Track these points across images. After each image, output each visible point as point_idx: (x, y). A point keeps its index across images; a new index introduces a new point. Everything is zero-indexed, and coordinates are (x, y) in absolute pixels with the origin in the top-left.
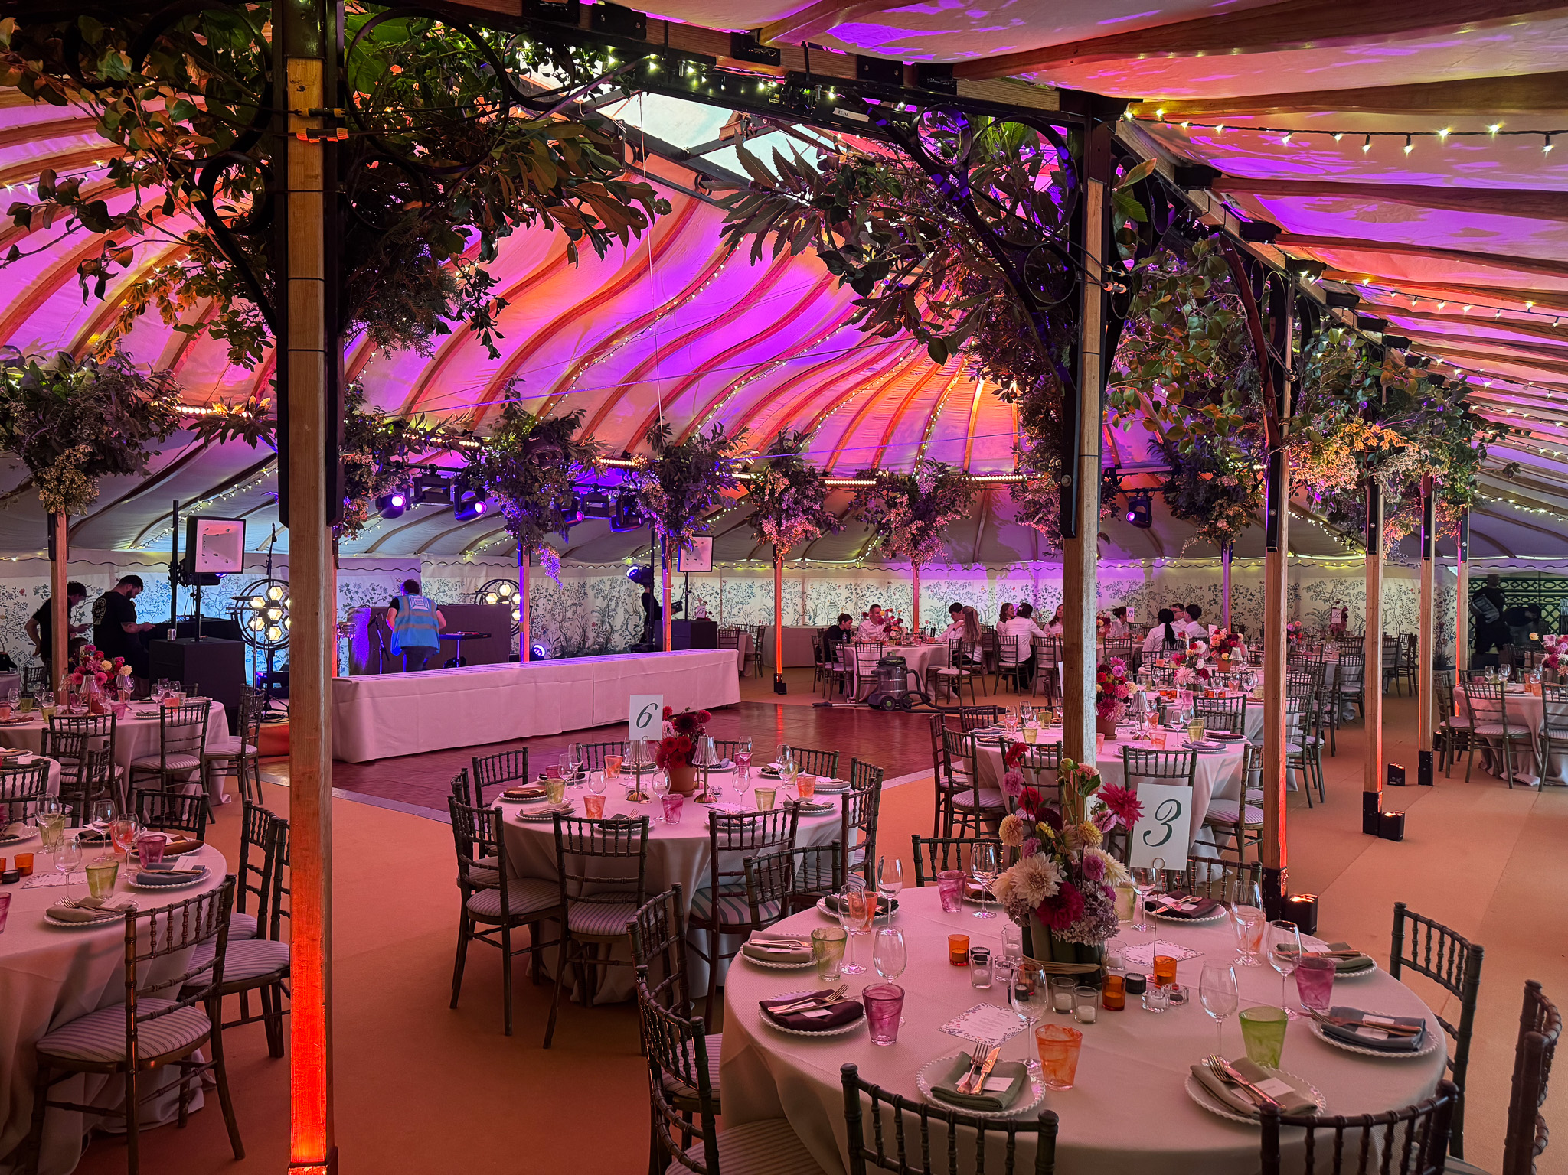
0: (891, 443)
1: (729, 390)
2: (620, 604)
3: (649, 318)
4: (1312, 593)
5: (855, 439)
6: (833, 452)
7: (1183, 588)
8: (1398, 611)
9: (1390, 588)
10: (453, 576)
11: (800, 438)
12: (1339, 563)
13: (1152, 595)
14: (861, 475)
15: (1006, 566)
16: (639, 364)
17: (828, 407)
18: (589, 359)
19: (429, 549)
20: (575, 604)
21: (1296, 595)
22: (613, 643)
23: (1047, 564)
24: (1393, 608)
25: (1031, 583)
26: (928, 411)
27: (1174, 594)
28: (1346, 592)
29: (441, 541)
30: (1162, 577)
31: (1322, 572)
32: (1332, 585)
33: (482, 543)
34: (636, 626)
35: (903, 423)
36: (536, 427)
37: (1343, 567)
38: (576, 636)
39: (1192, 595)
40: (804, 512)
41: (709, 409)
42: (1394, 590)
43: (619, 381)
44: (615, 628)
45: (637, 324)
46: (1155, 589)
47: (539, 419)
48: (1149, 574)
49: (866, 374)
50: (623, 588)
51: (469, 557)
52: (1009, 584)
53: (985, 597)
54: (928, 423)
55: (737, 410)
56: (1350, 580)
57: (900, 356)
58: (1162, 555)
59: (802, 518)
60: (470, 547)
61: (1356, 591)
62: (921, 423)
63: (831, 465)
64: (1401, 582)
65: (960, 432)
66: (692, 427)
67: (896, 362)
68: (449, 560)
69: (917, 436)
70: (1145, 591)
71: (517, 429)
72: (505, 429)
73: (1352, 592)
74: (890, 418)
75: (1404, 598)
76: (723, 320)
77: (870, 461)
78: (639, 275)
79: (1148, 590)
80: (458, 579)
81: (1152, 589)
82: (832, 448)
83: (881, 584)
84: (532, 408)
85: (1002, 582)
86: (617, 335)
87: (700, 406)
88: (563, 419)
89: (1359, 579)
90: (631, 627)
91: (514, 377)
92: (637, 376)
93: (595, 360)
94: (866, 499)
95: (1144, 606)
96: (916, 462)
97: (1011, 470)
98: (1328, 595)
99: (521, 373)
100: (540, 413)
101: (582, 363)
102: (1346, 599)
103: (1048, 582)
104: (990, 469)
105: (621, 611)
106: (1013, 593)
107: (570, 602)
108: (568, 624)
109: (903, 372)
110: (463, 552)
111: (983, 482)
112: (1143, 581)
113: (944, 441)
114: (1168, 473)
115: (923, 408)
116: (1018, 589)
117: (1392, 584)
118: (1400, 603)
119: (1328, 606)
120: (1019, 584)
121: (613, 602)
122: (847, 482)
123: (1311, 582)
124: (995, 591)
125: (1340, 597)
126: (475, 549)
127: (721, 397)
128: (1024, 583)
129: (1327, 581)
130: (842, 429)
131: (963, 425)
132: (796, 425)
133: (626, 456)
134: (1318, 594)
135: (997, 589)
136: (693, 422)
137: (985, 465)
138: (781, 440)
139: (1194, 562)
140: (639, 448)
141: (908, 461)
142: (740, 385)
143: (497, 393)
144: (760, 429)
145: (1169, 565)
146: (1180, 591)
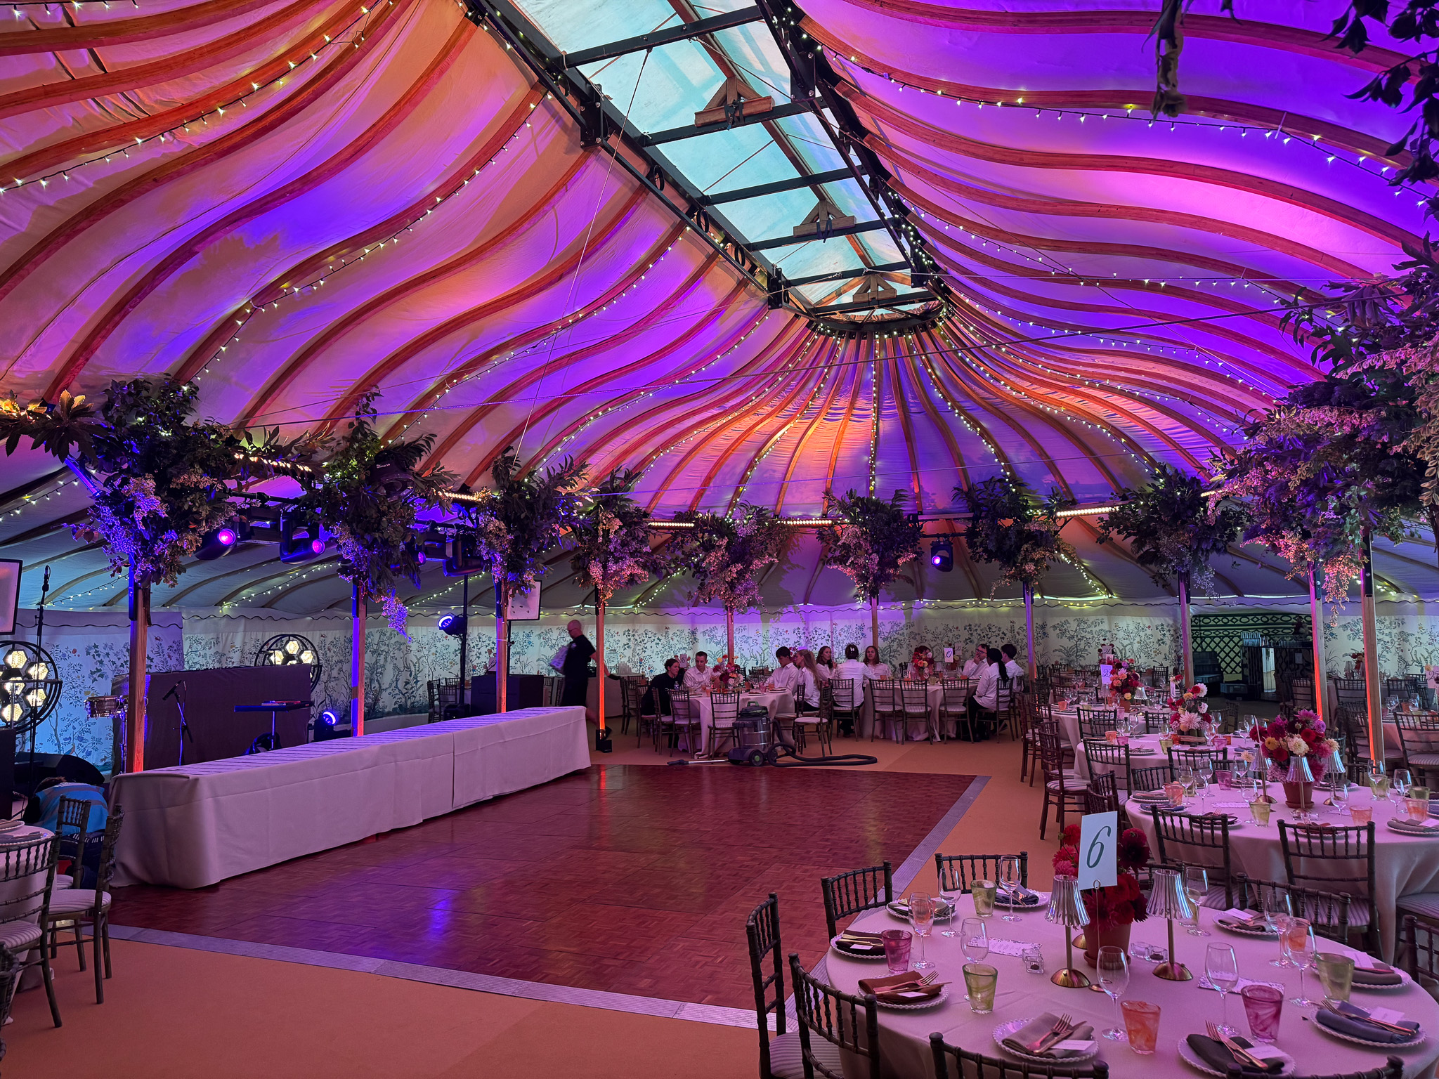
0: (711, 485)
1: (583, 421)
2: (389, 659)
3: (543, 331)
4: (1058, 631)
5: (679, 480)
6: (657, 493)
7: (941, 628)
8: (1136, 646)
9: (1128, 625)
10: (206, 631)
11: (630, 477)
12: (1081, 603)
13: (913, 636)
14: (679, 517)
15: (779, 610)
16: (507, 385)
17: (665, 446)
18: (458, 375)
19: (181, 601)
20: (341, 661)
21: (1044, 634)
22: (381, 704)
23: (817, 607)
24: (1131, 644)
25: (802, 626)
26: (753, 454)
27: (933, 633)
28: (1089, 630)
29: (199, 590)
30: (921, 618)
31: (1067, 612)
32: (1076, 623)
33: (245, 592)
34: (407, 683)
35: (727, 465)
36: (381, 452)
37: (1085, 607)
38: (342, 698)
39: (950, 635)
40: (632, 555)
41: (557, 441)
42: (1132, 627)
43: (484, 401)
44: (384, 687)
45: (526, 337)
46: (915, 629)
47: (385, 443)
48: (908, 616)
49: (714, 411)
50: (393, 641)
51: (226, 608)
52: (782, 627)
53: (761, 640)
54: (750, 465)
55: (583, 443)
56: (1092, 619)
57: (752, 395)
58: (920, 598)
59: (630, 561)
60: (227, 599)
61: (1098, 628)
62: (743, 465)
63: (652, 506)
64: (1138, 620)
65: (778, 475)
66: (536, 460)
67: (748, 400)
68: (203, 613)
69: (737, 478)
70: (905, 632)
71: (360, 454)
72: (346, 454)
73: (1094, 629)
74: (715, 460)
75: (1142, 634)
76: (616, 339)
77: (689, 503)
78: (561, 277)
79: (909, 631)
80: (212, 635)
81: (912, 629)
82: (656, 488)
83: (659, 630)
84: (380, 430)
85: (776, 625)
86: (498, 350)
87: (550, 437)
88: (409, 444)
89: (1099, 617)
90: (401, 685)
91: (374, 390)
92: (503, 396)
93: (466, 377)
94: (682, 541)
95: (905, 646)
96: (731, 505)
97: (819, 515)
98: (1072, 633)
99: (383, 385)
100: (387, 436)
101: (449, 379)
102: (1089, 636)
103: (818, 624)
104: (800, 514)
105: (389, 667)
106: (786, 636)
107: (335, 659)
108: (333, 684)
109: (747, 412)
110: (220, 604)
111: (795, 526)
112: (904, 622)
113: (762, 484)
114: (968, 519)
115: (749, 451)
116: (790, 631)
117: (1130, 622)
118: (1138, 639)
119: (1072, 643)
120: (791, 627)
121: (382, 657)
122: (667, 524)
123: (1056, 621)
124: (769, 634)
125: (1084, 634)
126: (235, 599)
127: (572, 428)
128: (796, 625)
129: (1071, 620)
130: (670, 470)
131: (782, 469)
132: (629, 463)
133: (465, 489)
134: (1063, 633)
135: (771, 632)
136: (537, 456)
137: (796, 510)
138: (613, 478)
139: (951, 603)
140: (479, 482)
141: (723, 504)
142: (596, 416)
143: (348, 408)
144: (597, 464)
145: (927, 607)
146: (938, 631)
